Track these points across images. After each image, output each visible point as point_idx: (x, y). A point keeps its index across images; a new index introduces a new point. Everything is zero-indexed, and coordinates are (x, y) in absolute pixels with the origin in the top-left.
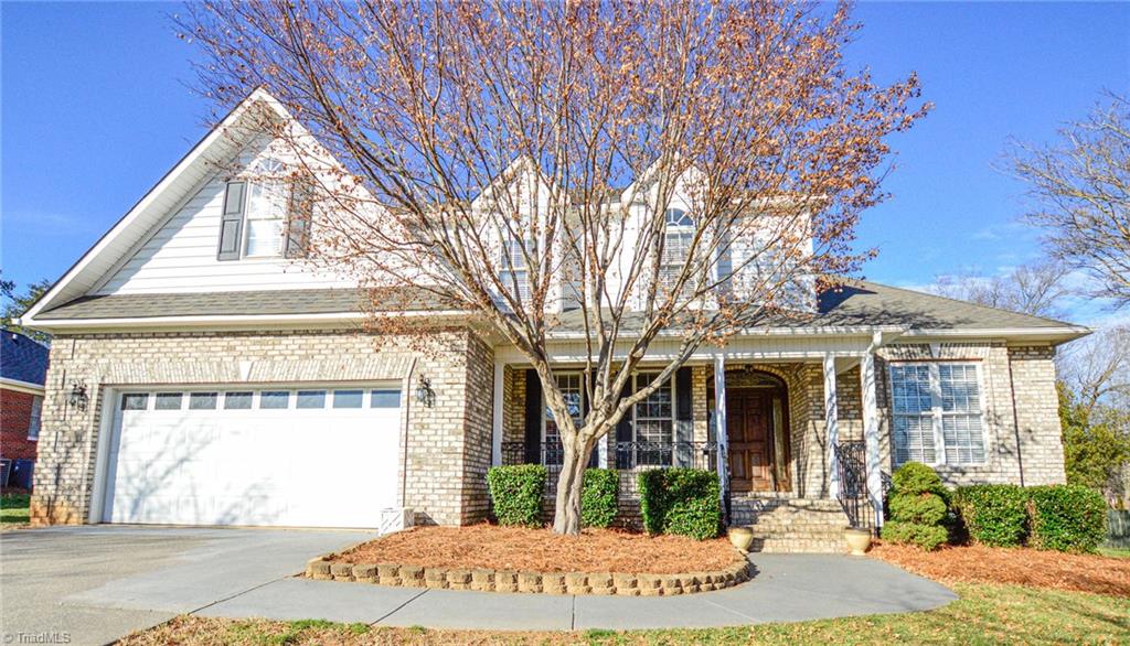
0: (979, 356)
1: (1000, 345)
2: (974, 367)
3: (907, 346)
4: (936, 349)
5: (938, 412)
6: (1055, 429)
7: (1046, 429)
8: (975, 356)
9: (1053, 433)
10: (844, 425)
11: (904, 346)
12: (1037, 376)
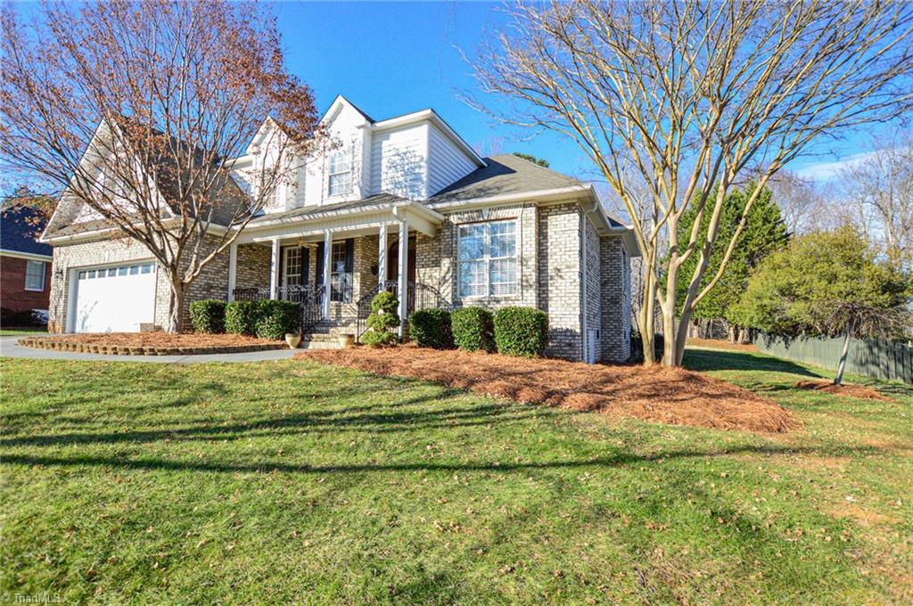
0: (514, 216)
1: (530, 206)
2: (514, 223)
3: (468, 212)
4: (486, 212)
5: (487, 258)
6: (574, 266)
7: (568, 267)
8: (512, 216)
9: (573, 270)
10: (436, 271)
11: (466, 213)
12: (565, 226)
